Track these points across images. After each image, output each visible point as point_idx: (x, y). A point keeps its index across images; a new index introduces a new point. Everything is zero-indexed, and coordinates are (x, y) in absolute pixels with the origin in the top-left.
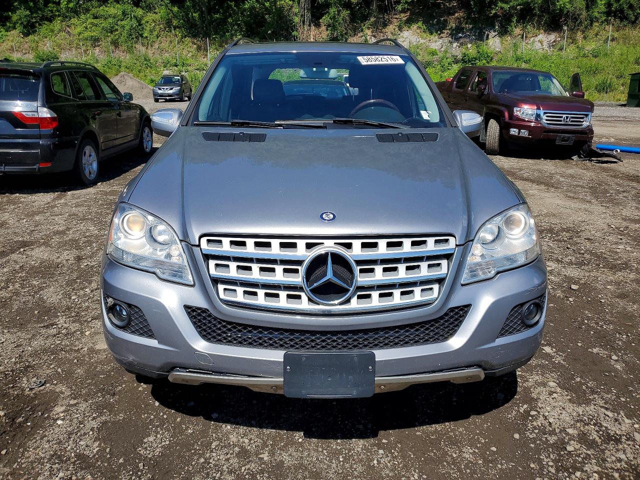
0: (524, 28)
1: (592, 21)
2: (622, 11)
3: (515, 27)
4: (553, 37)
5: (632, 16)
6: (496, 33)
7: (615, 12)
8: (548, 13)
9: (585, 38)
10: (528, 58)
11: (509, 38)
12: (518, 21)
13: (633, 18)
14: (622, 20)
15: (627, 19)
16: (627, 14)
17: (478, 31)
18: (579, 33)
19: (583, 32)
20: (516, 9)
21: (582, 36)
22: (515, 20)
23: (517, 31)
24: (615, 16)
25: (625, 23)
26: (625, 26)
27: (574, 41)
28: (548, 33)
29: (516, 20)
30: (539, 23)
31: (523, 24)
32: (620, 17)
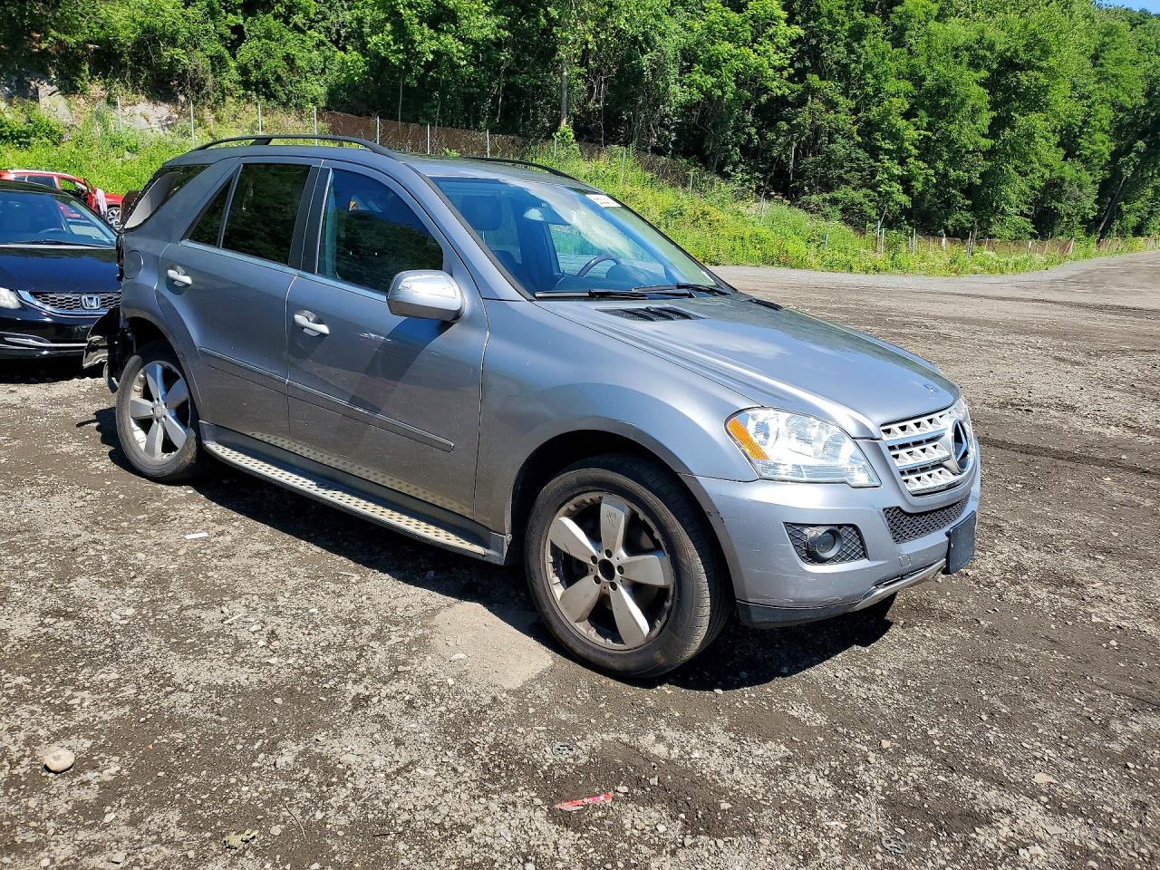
0: (107, 87)
1: (225, 92)
2: (266, 84)
3: (90, 81)
4: (164, 110)
5: (281, 94)
6: (55, 88)
7: (256, 84)
8: (149, 67)
9: (218, 119)
10: (133, 144)
11: (83, 101)
12: (93, 72)
13: (284, 98)
14: (268, 99)
15: (275, 97)
16: (275, 91)
17: (15, 78)
18: (207, 111)
19: (213, 110)
20: (86, 49)
21: (213, 116)
22: (86, 67)
23: (96, 89)
24: (257, 91)
25: (273, 103)
26: (274, 108)
27: (201, 122)
28: (155, 103)
29: (89, 69)
30: (135, 82)
31: (105, 77)
32: (264, 94)
